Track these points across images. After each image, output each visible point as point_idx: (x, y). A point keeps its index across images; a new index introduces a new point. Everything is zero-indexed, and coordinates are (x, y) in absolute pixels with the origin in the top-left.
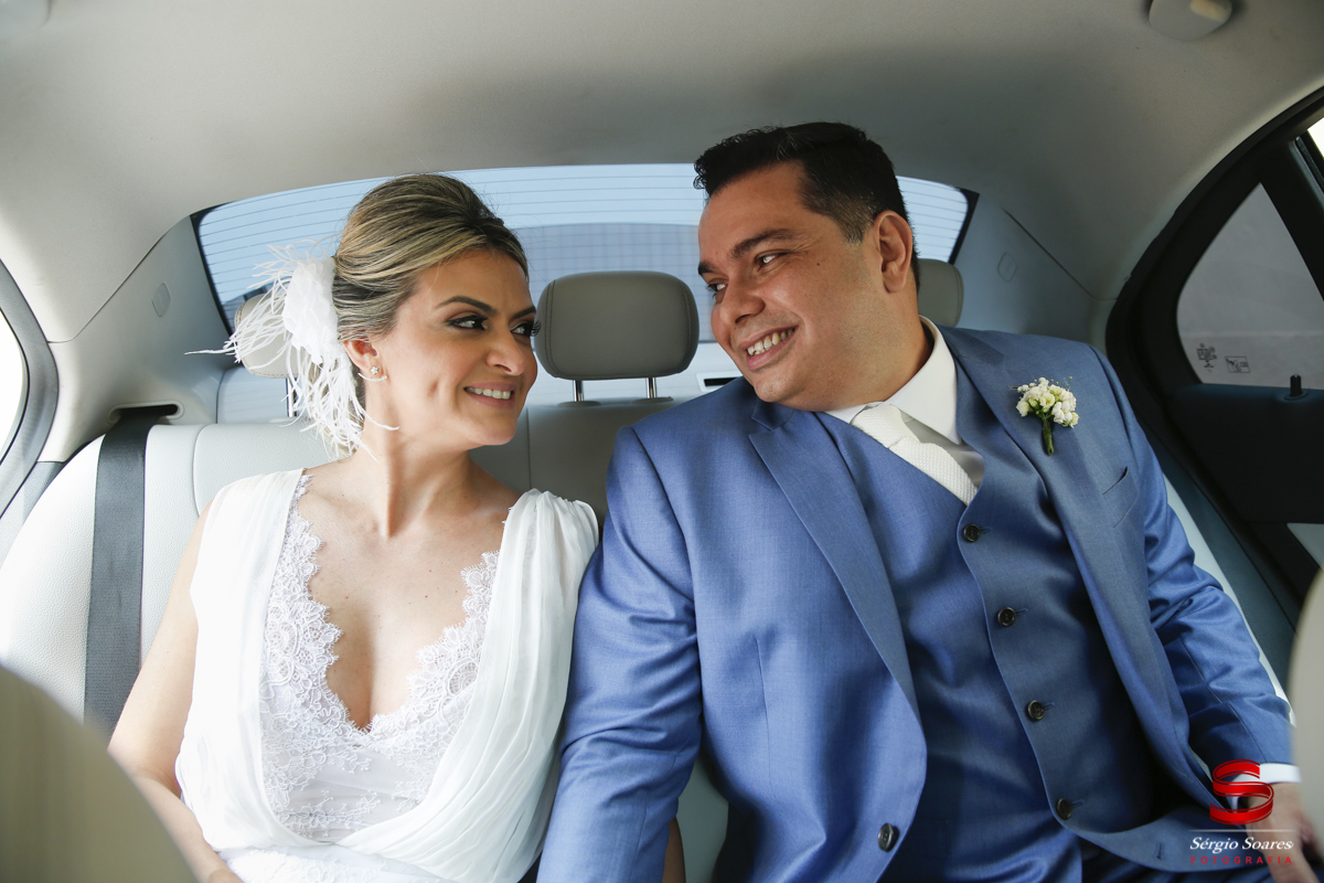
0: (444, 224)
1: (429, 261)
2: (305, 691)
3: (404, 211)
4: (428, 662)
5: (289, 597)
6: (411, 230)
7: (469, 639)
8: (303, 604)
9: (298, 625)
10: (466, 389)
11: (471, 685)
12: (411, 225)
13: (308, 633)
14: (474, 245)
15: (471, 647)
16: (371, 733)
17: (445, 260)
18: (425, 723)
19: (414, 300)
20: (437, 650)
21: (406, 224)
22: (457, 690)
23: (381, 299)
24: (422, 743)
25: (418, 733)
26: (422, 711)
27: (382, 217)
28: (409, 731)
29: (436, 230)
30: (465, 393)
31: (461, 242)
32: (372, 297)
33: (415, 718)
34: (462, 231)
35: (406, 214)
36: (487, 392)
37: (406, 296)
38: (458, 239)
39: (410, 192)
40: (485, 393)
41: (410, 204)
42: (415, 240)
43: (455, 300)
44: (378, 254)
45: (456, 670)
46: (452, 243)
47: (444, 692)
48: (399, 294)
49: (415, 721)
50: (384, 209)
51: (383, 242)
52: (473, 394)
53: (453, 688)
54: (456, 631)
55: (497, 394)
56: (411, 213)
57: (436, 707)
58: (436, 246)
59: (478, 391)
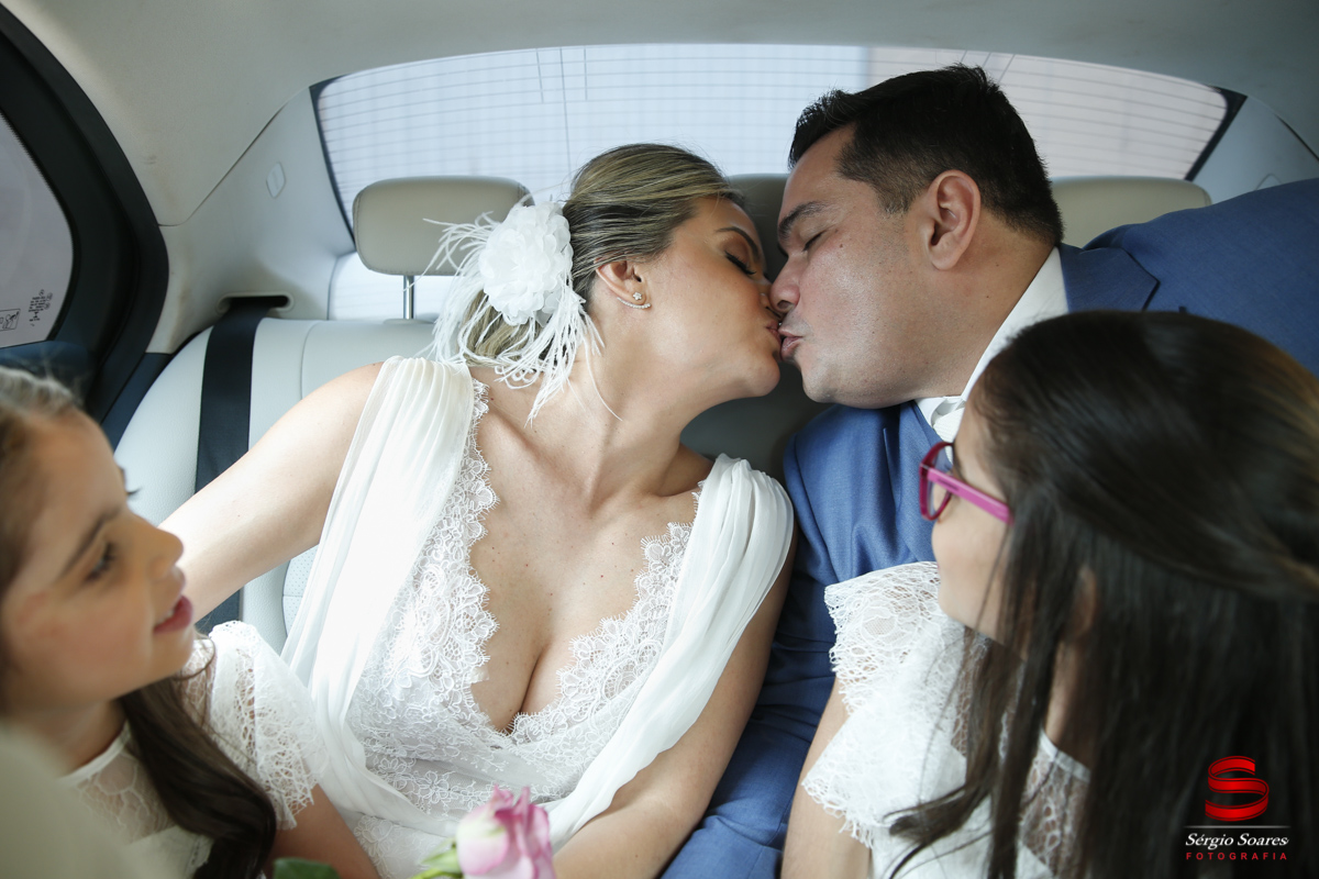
2: (446, 690)
4: (583, 658)
5: (450, 564)
7: (630, 633)
8: (462, 578)
9: (452, 606)
11: (628, 689)
13: (461, 620)
15: (632, 643)
16: (514, 735)
18: (574, 728)
19: (689, 224)
20: (593, 643)
22: (612, 694)
24: (569, 751)
25: (566, 739)
26: (573, 714)
28: (555, 736)
33: (563, 721)
45: (614, 669)
47: (598, 696)
48: (674, 215)
49: (563, 726)
53: (609, 693)
54: (616, 623)
57: (588, 712)
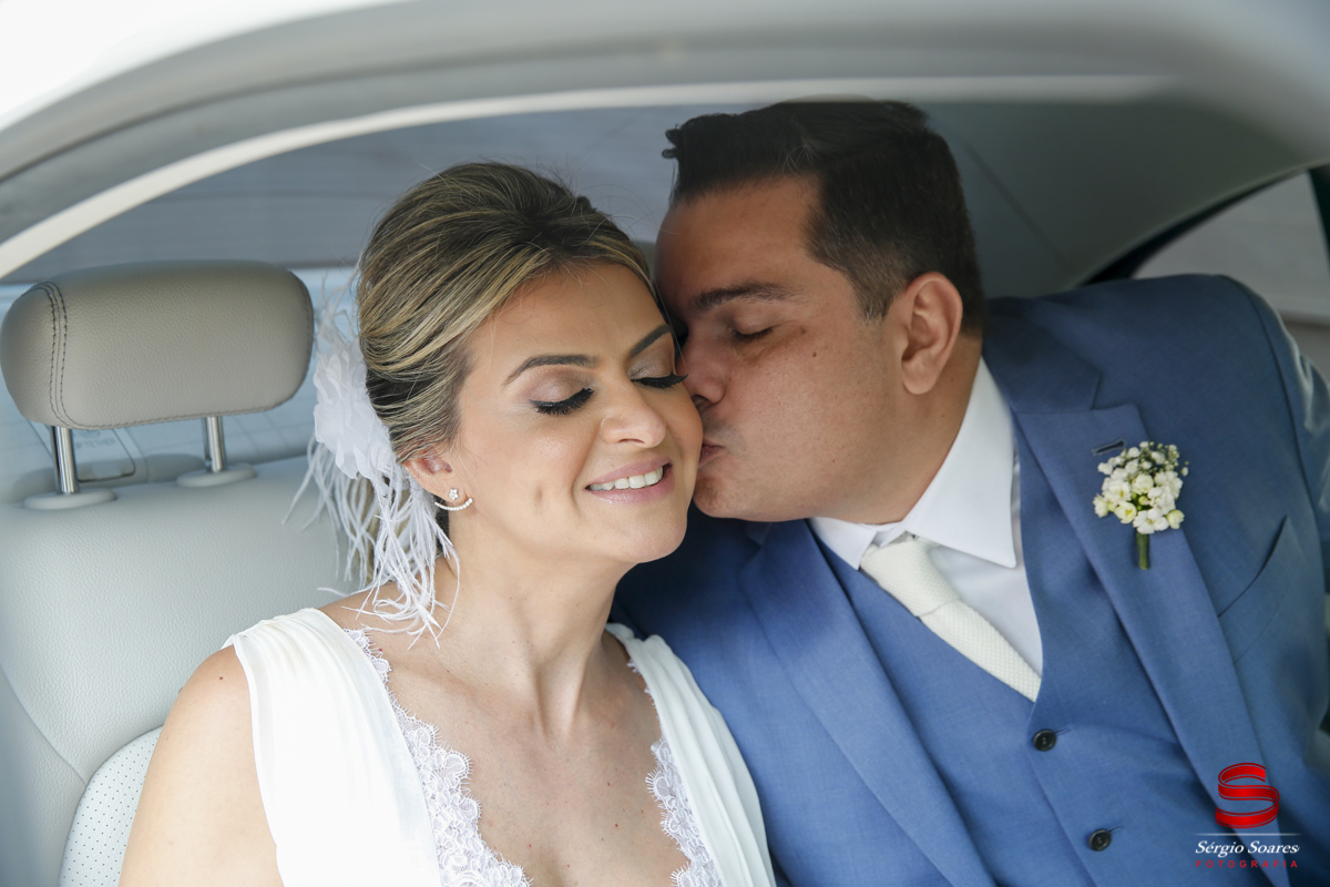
0: (482, 252)
1: (475, 317)
3: (421, 253)
6: (439, 277)
10: (588, 488)
12: (436, 270)
14: (533, 271)
17: (496, 309)
21: (431, 271)
23: (429, 391)
27: (395, 271)
29: (472, 268)
30: (589, 494)
31: (513, 271)
32: (415, 393)
34: (512, 256)
35: (425, 257)
36: (621, 484)
37: (460, 378)
38: (508, 270)
39: (426, 216)
40: (618, 487)
41: (427, 238)
42: (447, 293)
43: (528, 365)
44: (406, 327)
46: (500, 280)
48: (450, 377)
50: (395, 256)
51: (407, 307)
52: (602, 492)
55: (636, 482)
56: (432, 252)
58: (478, 293)
59: (608, 487)
